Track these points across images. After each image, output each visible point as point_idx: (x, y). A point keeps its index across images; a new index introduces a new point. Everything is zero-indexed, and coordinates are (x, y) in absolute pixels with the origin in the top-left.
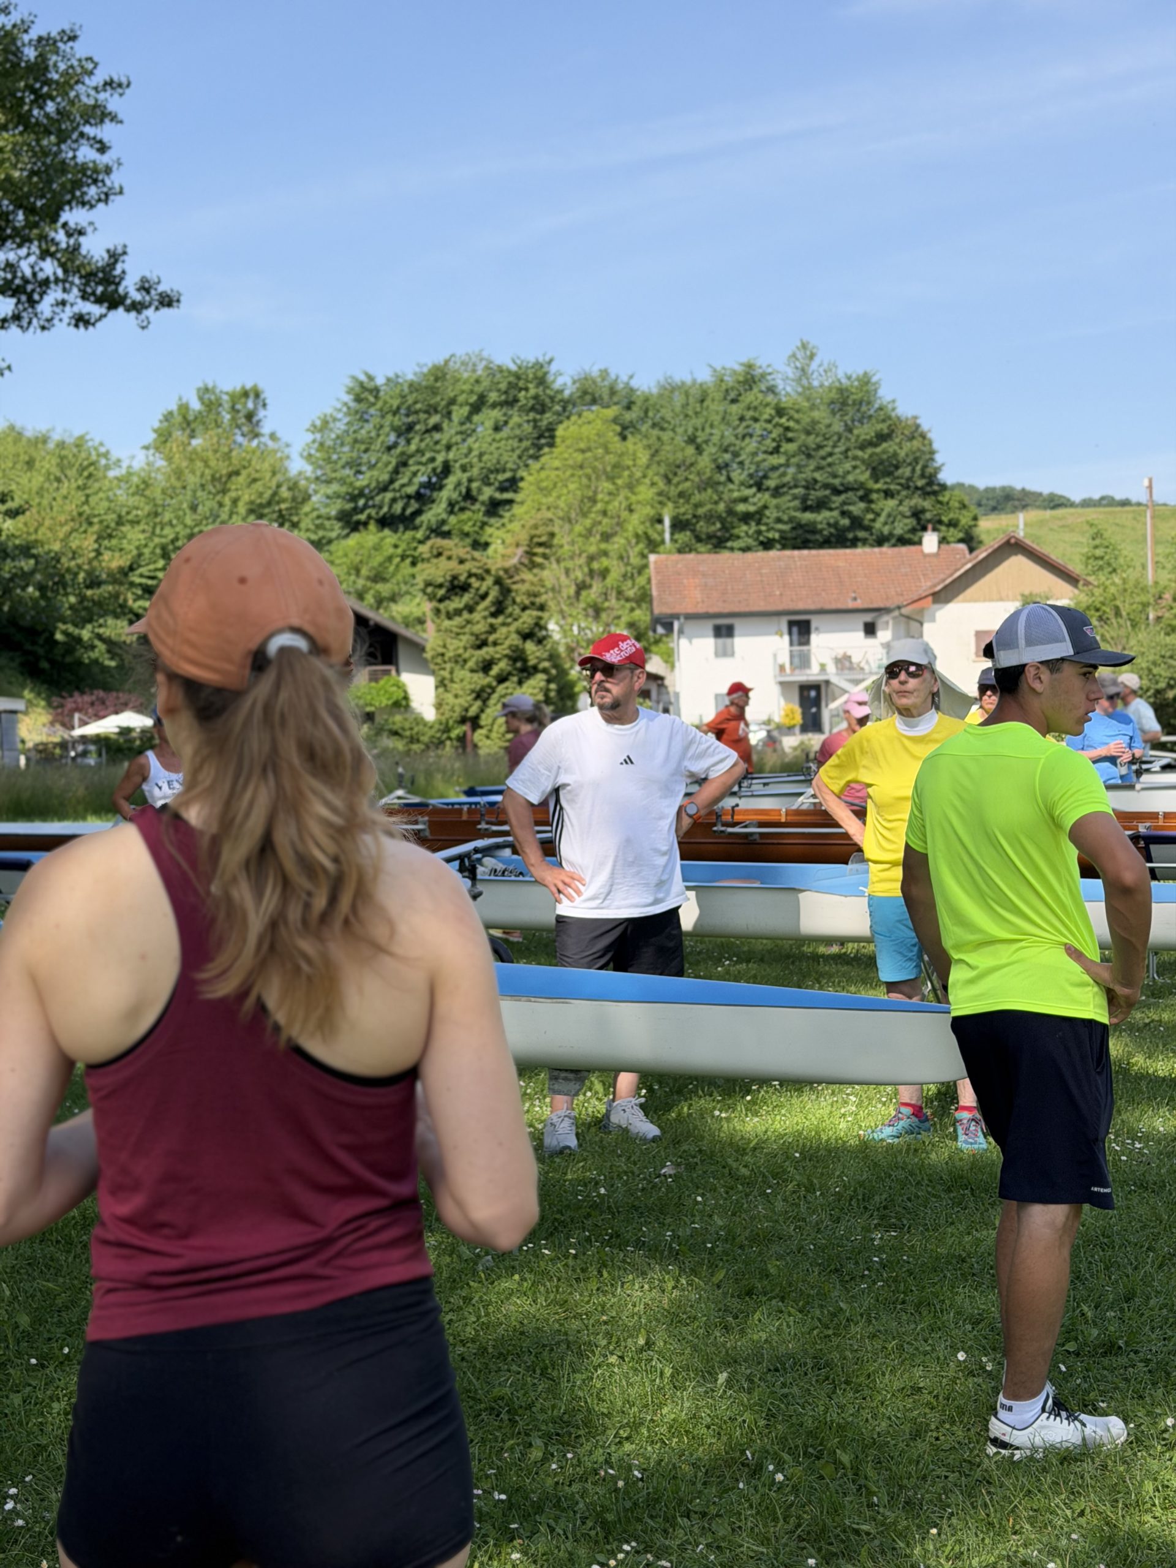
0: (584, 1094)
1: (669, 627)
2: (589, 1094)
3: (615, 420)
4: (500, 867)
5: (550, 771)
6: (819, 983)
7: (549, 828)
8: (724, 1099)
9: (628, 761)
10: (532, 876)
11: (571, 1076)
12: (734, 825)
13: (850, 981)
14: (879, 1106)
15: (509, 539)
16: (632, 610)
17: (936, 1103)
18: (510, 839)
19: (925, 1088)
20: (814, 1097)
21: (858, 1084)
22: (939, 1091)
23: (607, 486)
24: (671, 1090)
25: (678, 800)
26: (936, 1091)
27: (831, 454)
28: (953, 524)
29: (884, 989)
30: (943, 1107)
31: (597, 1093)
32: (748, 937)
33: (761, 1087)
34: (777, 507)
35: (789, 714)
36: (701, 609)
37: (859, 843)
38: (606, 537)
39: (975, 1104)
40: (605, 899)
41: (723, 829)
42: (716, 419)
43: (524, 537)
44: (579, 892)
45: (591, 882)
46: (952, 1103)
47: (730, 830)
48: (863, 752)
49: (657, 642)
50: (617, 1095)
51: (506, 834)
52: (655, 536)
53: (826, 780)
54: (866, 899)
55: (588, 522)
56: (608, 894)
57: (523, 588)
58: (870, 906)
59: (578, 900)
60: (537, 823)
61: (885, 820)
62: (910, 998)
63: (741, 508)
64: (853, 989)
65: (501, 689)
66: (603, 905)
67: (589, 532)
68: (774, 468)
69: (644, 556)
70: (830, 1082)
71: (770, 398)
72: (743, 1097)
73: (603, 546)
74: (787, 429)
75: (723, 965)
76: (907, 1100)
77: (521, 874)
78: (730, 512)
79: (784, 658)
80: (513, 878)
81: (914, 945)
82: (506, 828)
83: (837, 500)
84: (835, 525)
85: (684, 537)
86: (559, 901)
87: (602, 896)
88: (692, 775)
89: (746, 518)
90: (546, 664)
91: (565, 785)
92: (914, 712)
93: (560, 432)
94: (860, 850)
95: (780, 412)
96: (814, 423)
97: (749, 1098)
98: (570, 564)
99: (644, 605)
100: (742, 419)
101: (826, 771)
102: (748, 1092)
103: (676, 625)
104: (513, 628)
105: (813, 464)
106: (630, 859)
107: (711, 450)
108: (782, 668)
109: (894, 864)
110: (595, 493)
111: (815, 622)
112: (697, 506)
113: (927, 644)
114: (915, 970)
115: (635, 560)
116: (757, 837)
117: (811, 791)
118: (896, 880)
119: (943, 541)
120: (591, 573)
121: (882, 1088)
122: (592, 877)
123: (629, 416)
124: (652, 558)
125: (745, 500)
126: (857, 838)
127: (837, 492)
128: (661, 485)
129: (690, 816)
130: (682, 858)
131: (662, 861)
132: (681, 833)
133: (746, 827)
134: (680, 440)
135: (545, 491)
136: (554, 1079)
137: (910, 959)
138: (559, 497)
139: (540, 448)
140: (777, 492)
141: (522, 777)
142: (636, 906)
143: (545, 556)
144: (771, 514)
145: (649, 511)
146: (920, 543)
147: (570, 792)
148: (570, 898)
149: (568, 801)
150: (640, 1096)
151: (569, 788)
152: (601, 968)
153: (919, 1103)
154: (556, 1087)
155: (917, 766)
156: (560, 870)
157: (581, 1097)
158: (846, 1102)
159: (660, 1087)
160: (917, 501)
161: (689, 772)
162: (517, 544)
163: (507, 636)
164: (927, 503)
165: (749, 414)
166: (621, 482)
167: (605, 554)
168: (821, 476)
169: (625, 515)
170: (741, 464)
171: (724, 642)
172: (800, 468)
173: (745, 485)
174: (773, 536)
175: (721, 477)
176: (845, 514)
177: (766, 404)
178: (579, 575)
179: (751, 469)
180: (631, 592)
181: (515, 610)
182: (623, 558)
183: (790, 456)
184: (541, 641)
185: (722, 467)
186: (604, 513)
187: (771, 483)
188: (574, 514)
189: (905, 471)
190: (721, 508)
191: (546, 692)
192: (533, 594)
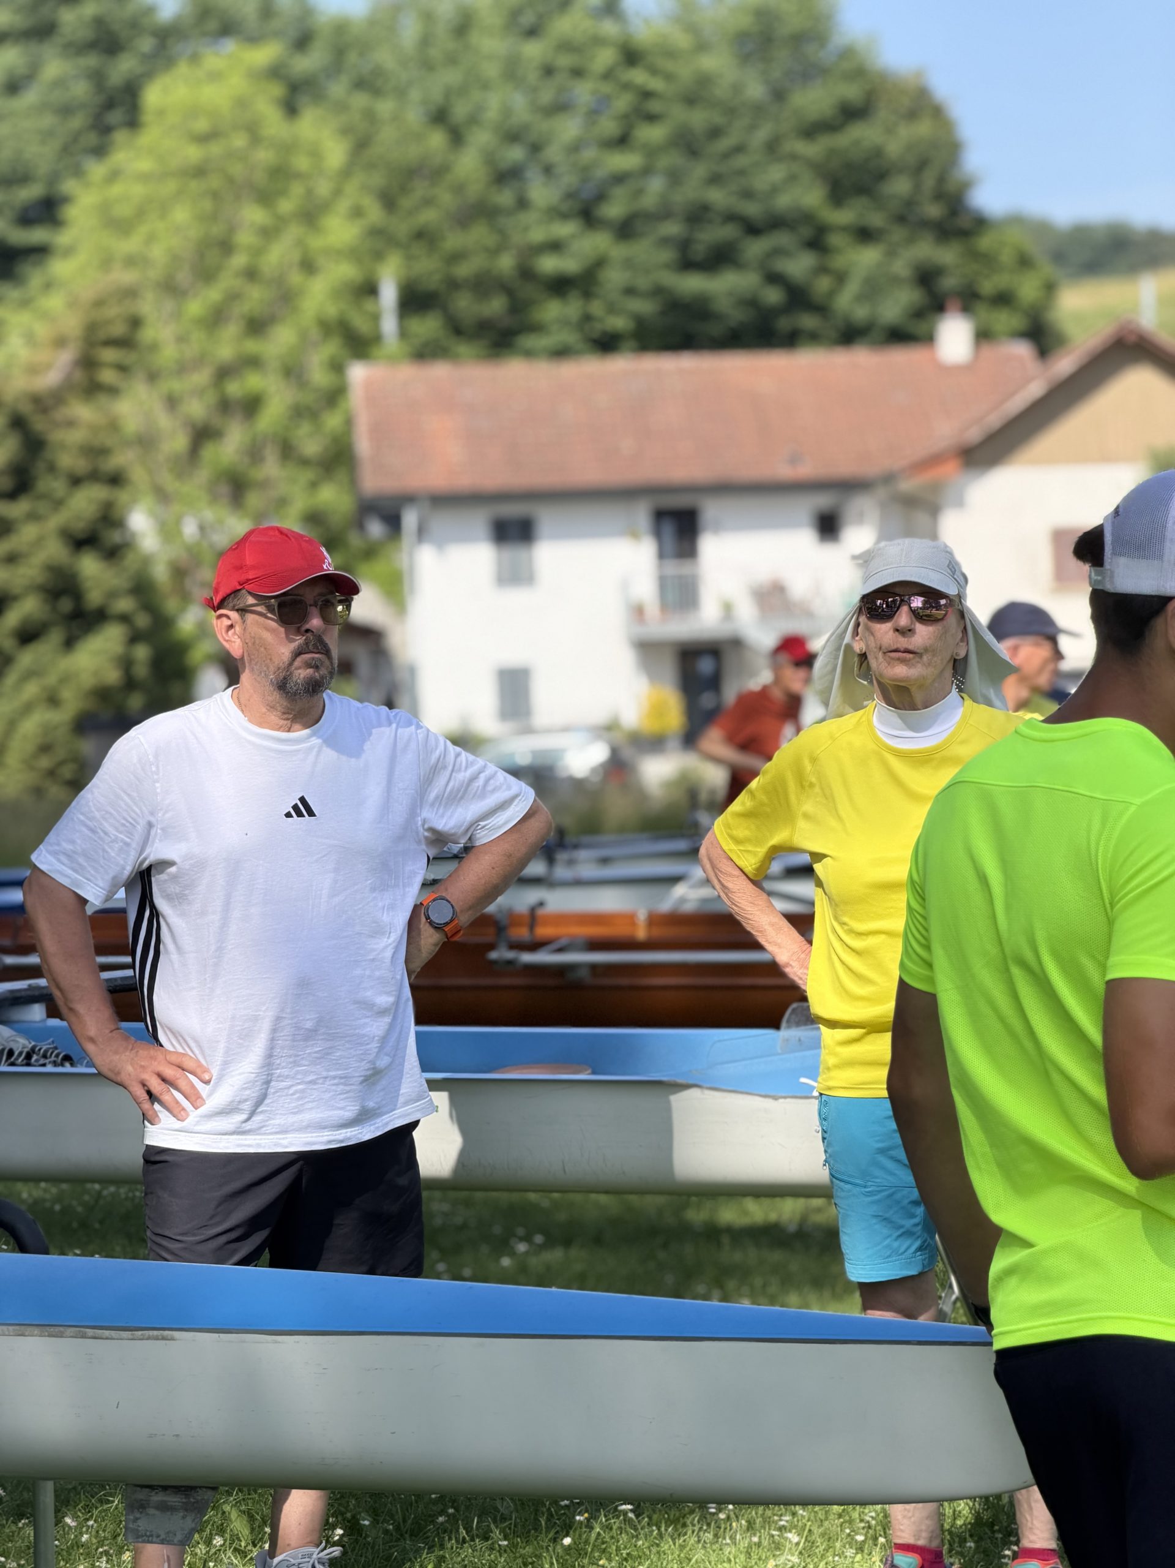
0: (209, 1542)
1: (393, 522)
2: (218, 1541)
3: (275, 72)
4: (21, 1044)
5: (130, 834)
6: (721, 1286)
7: (129, 959)
8: (513, 1546)
9: (303, 808)
10: (91, 1064)
11: (174, 1499)
12: (535, 946)
13: (788, 1282)
14: (850, 1552)
15: (42, 330)
16: (314, 485)
17: (971, 1544)
18: (42, 982)
19: (948, 1510)
20: (709, 1536)
21: (804, 1503)
22: (978, 1516)
23: (253, 215)
24: (397, 1528)
25: (411, 894)
26: (971, 1518)
27: (739, 149)
28: (1003, 299)
29: (857, 1298)
30: (986, 1553)
31: (235, 1538)
32: (564, 1190)
33: (593, 1517)
34: (628, 264)
35: (657, 710)
36: (465, 481)
37: (800, 982)
38: (257, 326)
39: (1052, 1545)
40: (252, 1114)
41: (510, 955)
42: (491, 70)
43: (72, 324)
44: (195, 1099)
45: (221, 1077)
46: (1006, 1544)
47: (527, 958)
48: (803, 784)
49: (370, 553)
50: (280, 1542)
51: (33, 972)
52: (361, 324)
53: (728, 845)
54: (815, 1103)
55: (214, 294)
56: (260, 1102)
57: (75, 437)
58: (823, 1118)
59: (194, 1115)
60: (101, 950)
61: (851, 932)
62: (911, 1315)
63: (549, 264)
64: (793, 1298)
65: (27, 658)
66: (248, 1126)
67: (215, 319)
68: (620, 179)
69: (337, 368)
70: (745, 1501)
71: (609, 28)
72: (555, 1540)
73: (252, 346)
74: (647, 94)
75: (512, 1254)
76: (906, 1537)
77: (67, 1058)
78: (526, 273)
79: (645, 588)
80: (50, 1069)
81: (915, 1203)
82: (33, 959)
83: (755, 248)
84: (752, 303)
85: (428, 326)
86: (147, 1118)
87: (247, 1106)
88: (438, 838)
89: (560, 286)
90: (124, 604)
91: (165, 864)
92: (918, 697)
93: (153, 96)
94: (804, 999)
95: (631, 56)
96: (704, 81)
97: (567, 1541)
98: (176, 385)
99: (342, 475)
100: (548, 71)
101: (728, 826)
102: (567, 1529)
103: (410, 519)
104: (55, 521)
105: (700, 171)
106: (309, 1025)
107: (481, 139)
108: (638, 611)
109: (871, 1028)
110: (232, 230)
111: (711, 510)
112: (456, 257)
113: (949, 553)
114: (919, 1257)
115: (319, 376)
116: (584, 974)
117: (698, 873)
118: (874, 1063)
119: (983, 336)
120: (225, 406)
121: (855, 1512)
122: (226, 1064)
123: (305, 64)
124: (358, 373)
125: (555, 246)
126: (793, 972)
127: (753, 229)
128: (375, 213)
129: (437, 927)
130: (419, 1021)
131: (377, 1027)
132: (418, 965)
133: (561, 950)
134: (414, 116)
135: (121, 226)
136: (136, 1507)
137: (908, 1234)
138: (151, 239)
139: (105, 130)
140: (625, 230)
141: (68, 847)
142: (321, 1127)
143: (122, 369)
144: (614, 278)
145: (346, 271)
146: (928, 339)
147: (174, 878)
148: (177, 1112)
149: (169, 898)
150: (330, 1543)
151: (173, 870)
152: (244, 1262)
153: (935, 1544)
154: (143, 1524)
155: (917, 817)
156: (154, 1051)
157: (201, 1550)
158: (778, 1547)
159: (375, 1522)
160: (926, 250)
161: (432, 830)
162: (60, 342)
163: (39, 542)
164: (947, 255)
165: (564, 61)
166: (286, 206)
167: (253, 362)
168: (718, 197)
169: (296, 278)
170: (548, 170)
171: (514, 553)
172: (675, 178)
173: (556, 214)
174: (619, 323)
175: (505, 197)
176: (774, 278)
177: (598, 41)
178: (197, 409)
179: (568, 179)
180: (311, 446)
181: (57, 486)
182: (293, 372)
183: (651, 152)
184: (113, 553)
185: (506, 176)
186: (251, 274)
187: (614, 210)
188: (183, 277)
189: (899, 187)
190: (506, 263)
191: (126, 664)
192: (96, 452)
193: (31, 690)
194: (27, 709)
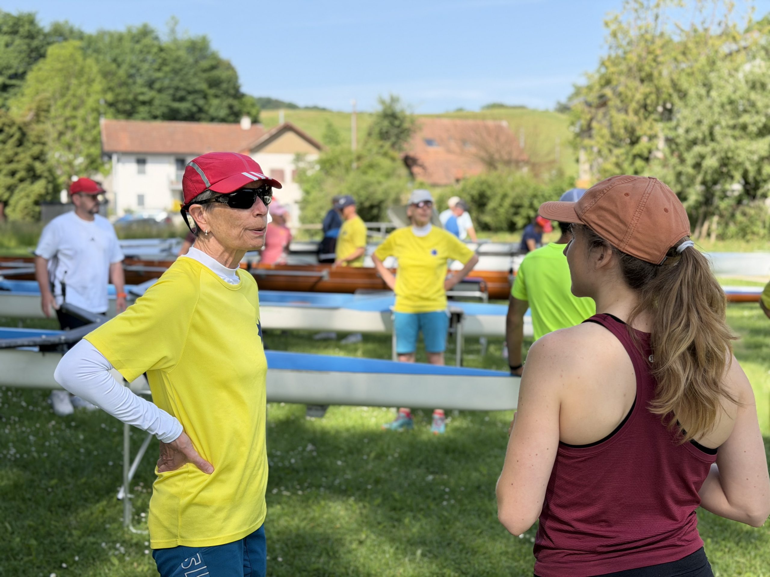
1: (110, 157)
3: (79, 47)
15: (24, 106)
16: (89, 148)
23: (74, 81)
27: (187, 74)
34: (160, 99)
35: (176, 206)
36: (130, 148)
38: (75, 108)
42: (127, 50)
43: (34, 106)
55: (65, 100)
57: (34, 133)
63: (141, 98)
65: (21, 186)
67: (65, 106)
68: (158, 78)
69: (97, 119)
71: (156, 43)
73: (74, 113)
74: (165, 59)
78: (135, 99)
79: (172, 177)
83: (190, 98)
84: (189, 110)
85: (112, 110)
89: (144, 103)
90: (46, 174)
93: (48, 51)
95: (161, 50)
96: (179, 57)
98: (55, 122)
99: (97, 145)
100: (141, 52)
103: (114, 157)
104: (29, 153)
105: (178, 78)
107: (125, 67)
108: (172, 183)
110: (69, 85)
112: (118, 95)
115: (92, 121)
119: (252, 123)
120: (67, 127)
124: (102, 121)
125: (143, 94)
127: (190, 93)
128: (104, 82)
134: (108, 59)
135: (41, 82)
138: (49, 85)
140: (160, 91)
143: (45, 117)
144: (157, 102)
146: (239, 122)
160: (231, 101)
162: (30, 110)
163: (25, 158)
164: (235, 103)
165: (145, 50)
166: (83, 80)
167: (74, 117)
168: (182, 85)
169: (85, 98)
170: (141, 75)
171: (141, 167)
172: (172, 80)
173: (142, 86)
174: (158, 113)
175: (130, 81)
176: (195, 105)
177: (153, 46)
178: (60, 127)
179: (146, 78)
180: (89, 138)
181: (29, 144)
182: (85, 120)
183: (166, 73)
184: (43, 162)
185: (131, 76)
186: (74, 96)
187: (157, 85)
188: (57, 95)
189: (224, 86)
190: (131, 97)
191: (46, 188)
192: (39, 137)
193: (22, 194)
194: (22, 198)
